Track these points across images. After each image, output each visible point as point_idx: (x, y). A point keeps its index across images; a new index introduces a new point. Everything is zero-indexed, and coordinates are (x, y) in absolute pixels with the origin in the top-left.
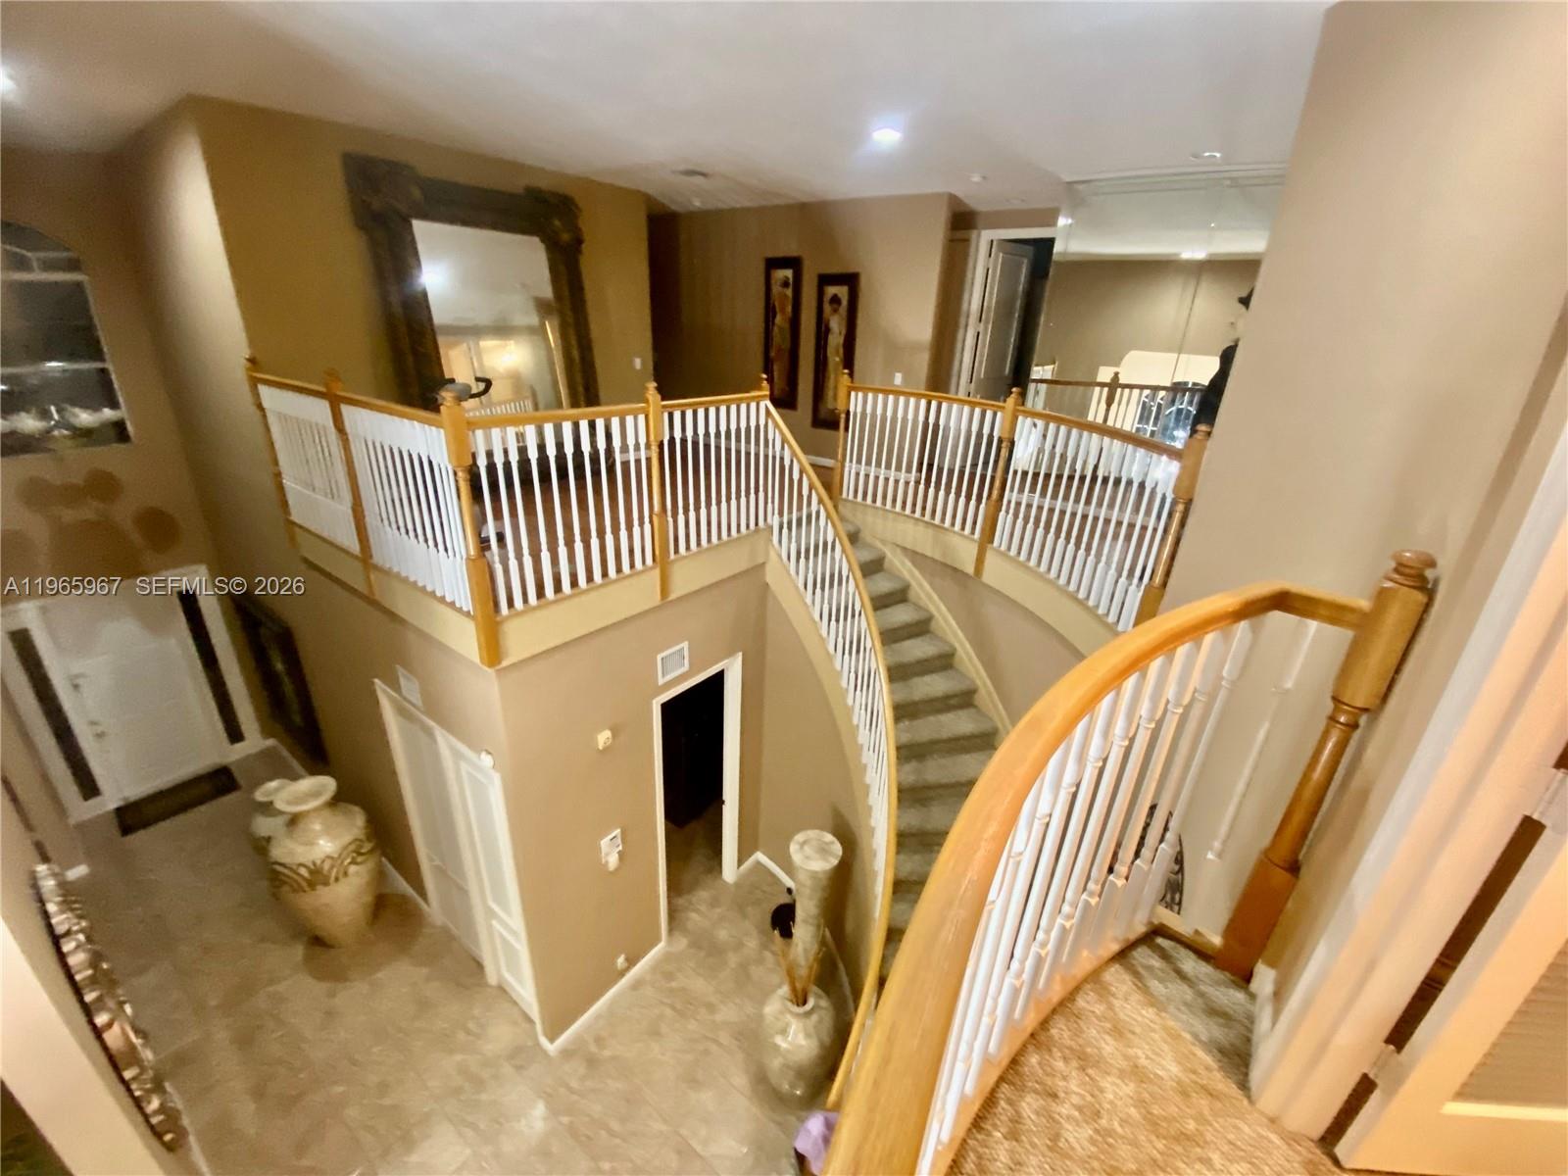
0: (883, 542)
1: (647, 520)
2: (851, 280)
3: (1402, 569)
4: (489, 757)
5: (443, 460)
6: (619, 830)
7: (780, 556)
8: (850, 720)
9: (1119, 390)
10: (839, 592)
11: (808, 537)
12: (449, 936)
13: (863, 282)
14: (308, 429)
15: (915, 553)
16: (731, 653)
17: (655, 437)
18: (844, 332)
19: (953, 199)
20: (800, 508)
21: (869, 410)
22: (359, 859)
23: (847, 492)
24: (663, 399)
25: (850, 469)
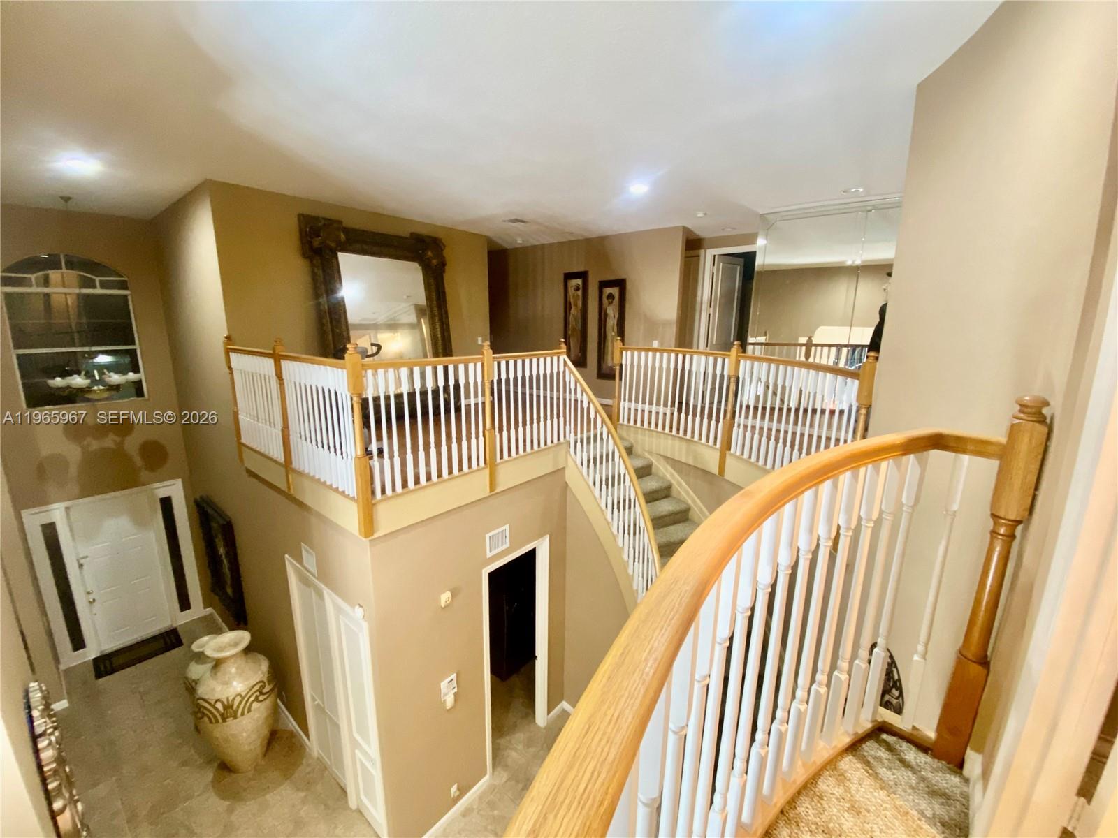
0: (651, 453)
1: (481, 434)
2: (621, 284)
3: (1026, 410)
4: (361, 609)
5: (344, 392)
6: (455, 675)
7: (575, 462)
8: (631, 586)
9: (813, 348)
10: (619, 489)
11: (596, 450)
12: (323, 768)
13: (629, 286)
14: (259, 377)
15: (673, 460)
16: (541, 536)
17: (488, 378)
18: (617, 316)
19: (686, 231)
20: (589, 430)
21: (636, 363)
22: (261, 698)
23: (623, 419)
24: (494, 353)
25: (624, 405)
